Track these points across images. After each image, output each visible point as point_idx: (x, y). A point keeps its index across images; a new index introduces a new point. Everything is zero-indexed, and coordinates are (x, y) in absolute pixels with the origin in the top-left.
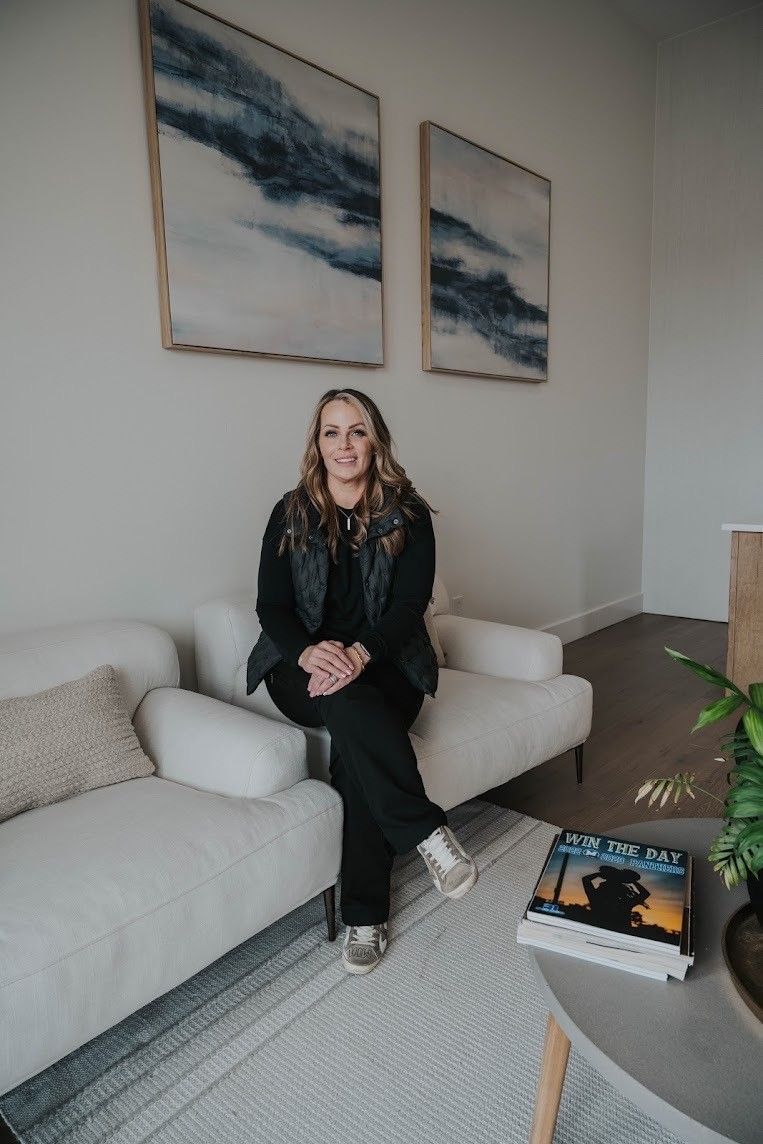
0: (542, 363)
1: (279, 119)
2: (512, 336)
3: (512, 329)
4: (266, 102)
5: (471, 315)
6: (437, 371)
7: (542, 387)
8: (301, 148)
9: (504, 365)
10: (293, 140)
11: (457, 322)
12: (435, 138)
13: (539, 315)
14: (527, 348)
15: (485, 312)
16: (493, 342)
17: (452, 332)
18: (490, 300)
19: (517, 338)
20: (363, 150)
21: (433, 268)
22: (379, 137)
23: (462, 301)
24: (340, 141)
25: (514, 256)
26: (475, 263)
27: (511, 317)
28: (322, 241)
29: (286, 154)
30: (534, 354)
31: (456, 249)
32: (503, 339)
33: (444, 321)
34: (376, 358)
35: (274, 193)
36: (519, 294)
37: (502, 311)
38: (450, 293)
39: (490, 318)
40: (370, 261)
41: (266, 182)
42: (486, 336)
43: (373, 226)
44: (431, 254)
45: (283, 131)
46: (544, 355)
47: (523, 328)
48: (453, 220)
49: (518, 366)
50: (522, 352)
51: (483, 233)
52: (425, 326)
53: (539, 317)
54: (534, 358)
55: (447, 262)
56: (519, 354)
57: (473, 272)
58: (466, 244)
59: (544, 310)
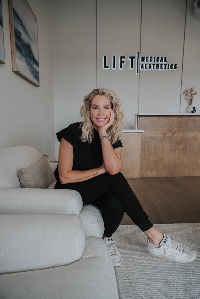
0: (38, 80)
3: (33, 65)
5: (24, 56)
11: (21, 56)
15: (27, 56)
17: (21, 59)
18: (28, 52)
19: (33, 69)
21: (15, 31)
25: (32, 40)
26: (24, 36)
27: (32, 61)
36: (33, 54)
37: (30, 57)
38: (19, 44)
39: (28, 59)
42: (28, 65)
44: (14, 26)
46: (39, 77)
47: (35, 66)
48: (19, 17)
49: (34, 79)
50: (35, 74)
51: (25, 27)
52: (13, 53)
53: (37, 64)
54: (37, 77)
55: (18, 31)
56: (34, 75)
57: (24, 40)
58: (22, 28)
59: (38, 62)
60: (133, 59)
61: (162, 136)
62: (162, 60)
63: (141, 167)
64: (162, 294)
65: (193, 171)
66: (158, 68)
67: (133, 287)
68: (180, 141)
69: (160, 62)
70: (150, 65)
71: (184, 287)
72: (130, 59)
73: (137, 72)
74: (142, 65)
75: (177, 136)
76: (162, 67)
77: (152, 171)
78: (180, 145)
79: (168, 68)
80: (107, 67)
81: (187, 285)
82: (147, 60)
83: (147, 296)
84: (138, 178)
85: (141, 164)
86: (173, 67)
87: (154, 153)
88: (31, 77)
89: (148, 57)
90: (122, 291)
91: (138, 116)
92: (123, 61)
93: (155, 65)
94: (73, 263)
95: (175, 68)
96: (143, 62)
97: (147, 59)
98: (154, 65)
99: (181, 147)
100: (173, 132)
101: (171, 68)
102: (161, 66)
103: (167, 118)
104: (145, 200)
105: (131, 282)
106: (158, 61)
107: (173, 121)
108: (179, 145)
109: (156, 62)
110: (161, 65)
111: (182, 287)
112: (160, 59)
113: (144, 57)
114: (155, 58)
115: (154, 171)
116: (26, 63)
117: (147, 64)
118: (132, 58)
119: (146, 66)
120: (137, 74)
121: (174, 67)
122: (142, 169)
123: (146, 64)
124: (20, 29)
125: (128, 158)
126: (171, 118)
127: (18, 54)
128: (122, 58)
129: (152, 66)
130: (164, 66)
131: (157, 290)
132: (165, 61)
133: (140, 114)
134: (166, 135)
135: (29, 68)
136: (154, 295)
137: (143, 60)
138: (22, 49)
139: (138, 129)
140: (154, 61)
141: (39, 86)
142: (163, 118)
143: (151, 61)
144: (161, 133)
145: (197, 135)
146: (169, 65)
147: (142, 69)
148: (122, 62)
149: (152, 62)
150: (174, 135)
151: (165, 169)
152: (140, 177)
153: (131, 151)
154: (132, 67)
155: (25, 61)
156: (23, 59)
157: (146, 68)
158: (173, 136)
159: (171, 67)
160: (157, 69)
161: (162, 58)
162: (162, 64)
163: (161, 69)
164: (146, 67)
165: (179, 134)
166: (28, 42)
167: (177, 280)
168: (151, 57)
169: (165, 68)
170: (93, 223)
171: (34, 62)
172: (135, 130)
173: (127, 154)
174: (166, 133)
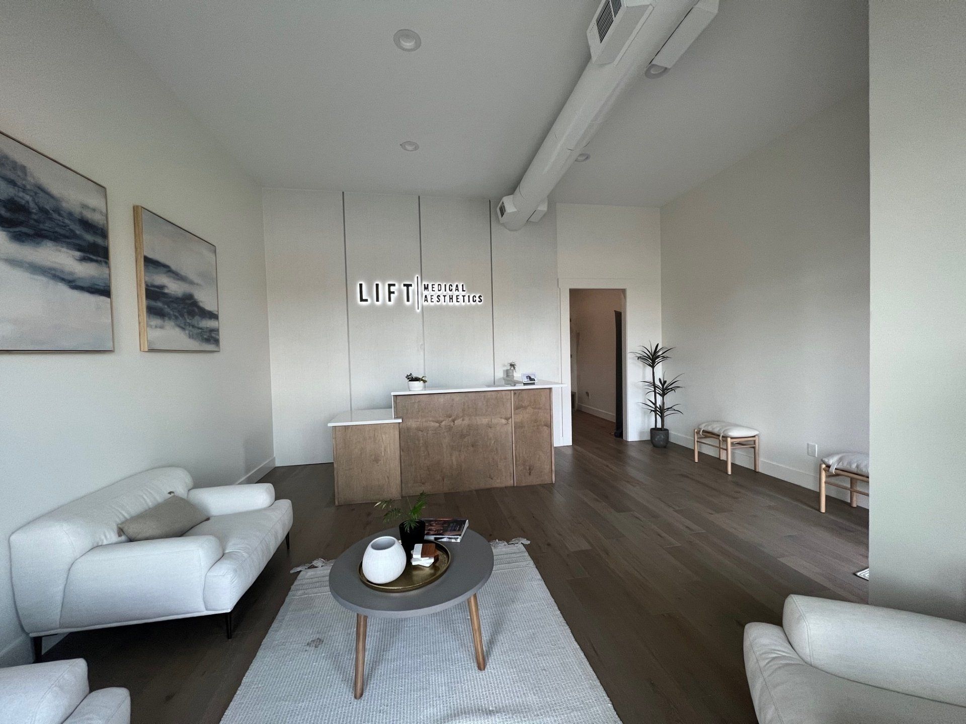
0: (217, 342)
1: (24, 189)
2: (199, 328)
3: (198, 324)
4: (12, 176)
5: (173, 318)
6: (151, 350)
7: (216, 354)
8: (43, 210)
9: (194, 344)
10: (36, 204)
11: (164, 322)
12: (145, 216)
13: (213, 316)
14: (208, 334)
15: (182, 316)
16: (187, 332)
17: (162, 327)
18: (184, 308)
19: (201, 329)
20: (96, 218)
21: (147, 290)
22: (107, 211)
23: (167, 309)
24: (77, 210)
25: (197, 284)
26: (174, 287)
27: (197, 318)
28: (62, 272)
29: (30, 213)
30: (212, 337)
31: (162, 279)
32: (193, 330)
33: (157, 321)
34: (109, 346)
35: (19, 238)
36: (201, 305)
37: (192, 314)
38: (159, 304)
39: (185, 319)
40: (101, 284)
41: (11, 230)
42: (183, 329)
43: (103, 263)
44: (146, 282)
45: (28, 198)
46: (217, 337)
52: (142, 324)
54: (214, 341)
59: (216, 313)
61: (437, 425)
65: (492, 479)
68: (467, 432)
75: (461, 424)
78: (467, 437)
84: (397, 499)
87: (425, 454)
91: (394, 396)
99: (469, 441)
100: (453, 417)
107: (453, 400)
108: (464, 438)
115: (426, 484)
125: (378, 466)
127: (155, 322)
134: (443, 423)
141: (217, 351)
144: (433, 421)
145: (493, 420)
150: (456, 422)
151: (445, 480)
153: (383, 455)
158: (454, 424)
165: (463, 420)
172: (391, 419)
173: (377, 460)
174: (443, 421)
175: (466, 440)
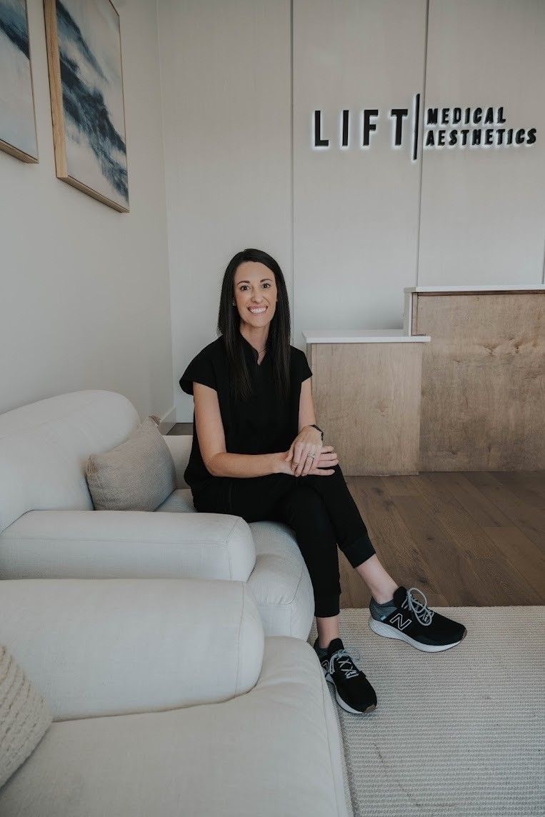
0: (126, 192)
3: (109, 153)
5: (87, 128)
11: (79, 132)
13: (122, 145)
14: (118, 176)
15: (94, 129)
17: (77, 141)
18: (96, 117)
19: (112, 163)
21: (61, 64)
23: (80, 110)
25: (105, 79)
26: (85, 73)
27: (108, 141)
30: (122, 184)
31: (74, 51)
32: (105, 161)
36: (110, 119)
37: (103, 131)
38: (73, 97)
39: (97, 136)
42: (97, 154)
44: (59, 47)
46: (127, 186)
47: (115, 155)
48: (70, 18)
49: (115, 191)
50: (116, 179)
51: (88, 44)
52: (57, 127)
53: (122, 147)
54: (121, 187)
55: (69, 62)
56: (114, 180)
57: (85, 83)
58: (80, 49)
59: (123, 141)
60: (404, 118)
61: (486, 351)
62: (490, 118)
63: (421, 443)
64: (463, 787)
66: (479, 142)
67: (388, 767)
68: (540, 366)
69: (486, 122)
70: (454, 133)
71: (521, 771)
72: (395, 118)
73: (415, 158)
74: (431, 134)
75: (531, 353)
76: (490, 140)
77: (454, 453)
78: (539, 377)
79: (510, 141)
80: (325, 143)
81: (529, 766)
82: (446, 119)
83: (424, 790)
84: (412, 474)
85: (421, 434)
86: (523, 139)
87: (462, 401)
88: (105, 188)
89: (448, 110)
90: (357, 776)
91: (413, 293)
92: (371, 123)
93: (468, 134)
94: (234, 697)
95: (529, 142)
96: (432, 126)
97: (445, 116)
98: (465, 132)
99: (542, 385)
100: (517, 339)
101: (520, 141)
102: (489, 136)
103: (500, 297)
104: (430, 539)
105: (383, 755)
106: (477, 120)
108: (534, 377)
109: (473, 126)
110: (489, 131)
111: (515, 771)
112: (484, 115)
113: (436, 110)
114: (468, 111)
115: (459, 453)
116: (91, 149)
117: (444, 132)
118: (400, 113)
119: (441, 137)
120: (414, 162)
121: (527, 137)
122: (424, 448)
123: (441, 132)
124: (75, 54)
125: (383, 416)
126: (513, 298)
127: (71, 127)
128: (368, 113)
129: (460, 136)
130: (495, 136)
131: (448, 777)
132: (501, 120)
133: (418, 290)
134: (497, 350)
135: (101, 162)
136: (440, 787)
137: (433, 117)
138: (81, 112)
139: (414, 333)
140: (468, 121)
141: (127, 211)
142: (488, 297)
143: (456, 121)
144: (480, 345)
146: (511, 131)
147: (429, 145)
148: (369, 127)
149: (459, 123)
150: (520, 348)
151: (493, 449)
152: (420, 472)
153: (393, 398)
154: (398, 142)
155: (91, 144)
156: (84, 138)
157: (441, 143)
158: (517, 352)
159: (519, 136)
160: (476, 146)
161: (490, 111)
162: (492, 130)
163: (488, 146)
164: (442, 141)
165: (535, 345)
166: (95, 88)
167: (505, 753)
168: (457, 110)
169: (500, 142)
170: (282, 602)
171: (113, 143)
172: (406, 335)
173: (381, 407)
174: (498, 345)
175: (537, 381)
